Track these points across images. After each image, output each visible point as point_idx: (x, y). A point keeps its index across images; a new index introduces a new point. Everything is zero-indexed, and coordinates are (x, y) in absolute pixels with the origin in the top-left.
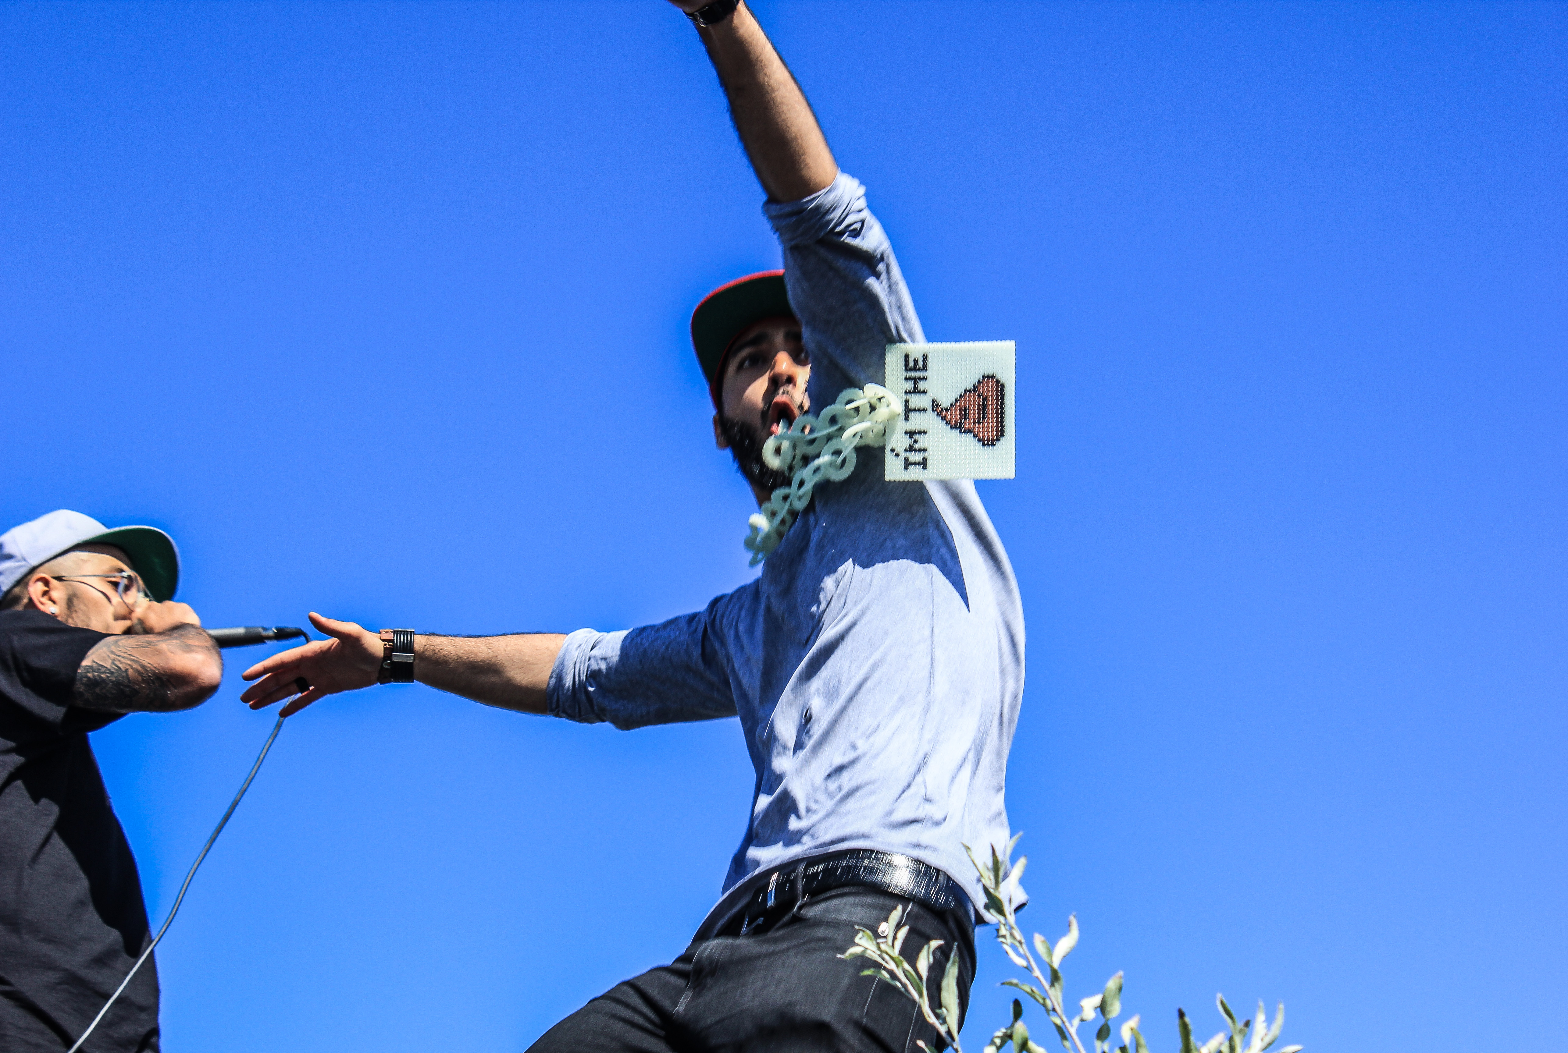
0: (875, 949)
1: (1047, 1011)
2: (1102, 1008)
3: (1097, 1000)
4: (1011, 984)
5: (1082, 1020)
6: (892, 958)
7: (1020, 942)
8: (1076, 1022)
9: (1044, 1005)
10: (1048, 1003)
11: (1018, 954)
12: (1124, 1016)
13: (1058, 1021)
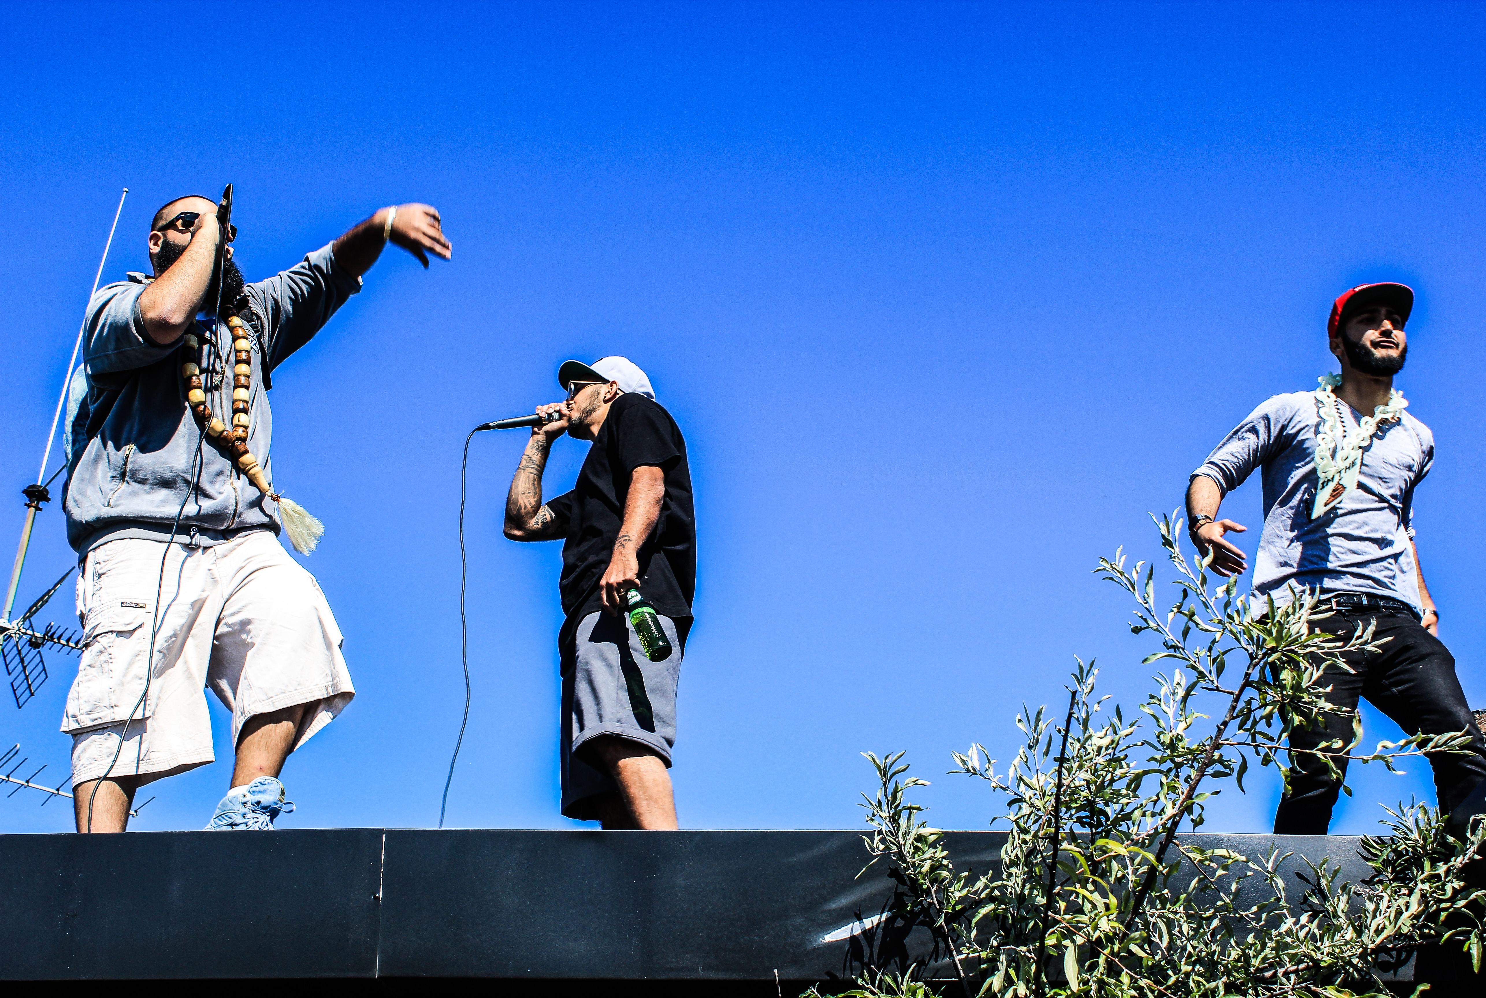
0: (1109, 567)
1: (1198, 594)
2: (1228, 591)
3: (1224, 587)
4: (1178, 582)
5: (1216, 598)
6: (1119, 571)
7: (1182, 561)
8: (1213, 599)
9: (1196, 592)
10: (1198, 591)
11: (1182, 567)
12: (1238, 595)
13: (1204, 599)
